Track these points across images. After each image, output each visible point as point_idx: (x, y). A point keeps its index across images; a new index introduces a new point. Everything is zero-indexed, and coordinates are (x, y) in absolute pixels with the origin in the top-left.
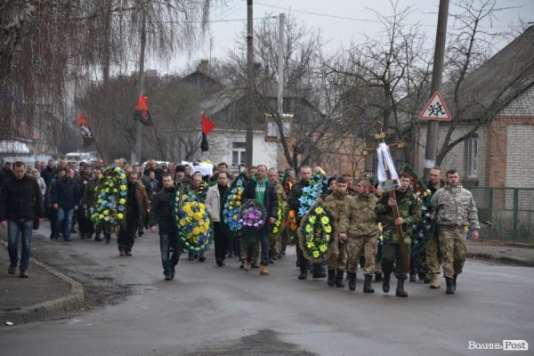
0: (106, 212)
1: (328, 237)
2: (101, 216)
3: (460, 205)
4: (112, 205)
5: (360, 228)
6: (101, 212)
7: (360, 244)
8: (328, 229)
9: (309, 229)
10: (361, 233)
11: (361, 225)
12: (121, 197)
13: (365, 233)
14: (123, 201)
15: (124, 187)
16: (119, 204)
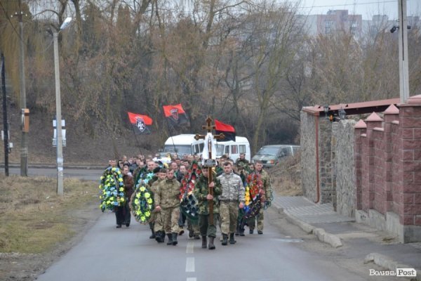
0: (112, 198)
1: (150, 207)
2: (108, 202)
3: (232, 186)
4: (115, 193)
5: (167, 203)
6: (108, 199)
7: (168, 213)
8: (150, 201)
9: (137, 202)
10: (168, 206)
11: (168, 200)
12: (120, 186)
13: (170, 206)
14: (122, 189)
15: (121, 180)
16: (119, 192)
